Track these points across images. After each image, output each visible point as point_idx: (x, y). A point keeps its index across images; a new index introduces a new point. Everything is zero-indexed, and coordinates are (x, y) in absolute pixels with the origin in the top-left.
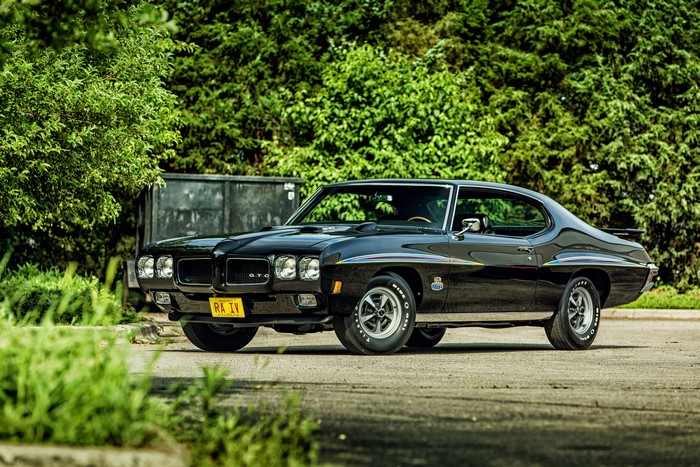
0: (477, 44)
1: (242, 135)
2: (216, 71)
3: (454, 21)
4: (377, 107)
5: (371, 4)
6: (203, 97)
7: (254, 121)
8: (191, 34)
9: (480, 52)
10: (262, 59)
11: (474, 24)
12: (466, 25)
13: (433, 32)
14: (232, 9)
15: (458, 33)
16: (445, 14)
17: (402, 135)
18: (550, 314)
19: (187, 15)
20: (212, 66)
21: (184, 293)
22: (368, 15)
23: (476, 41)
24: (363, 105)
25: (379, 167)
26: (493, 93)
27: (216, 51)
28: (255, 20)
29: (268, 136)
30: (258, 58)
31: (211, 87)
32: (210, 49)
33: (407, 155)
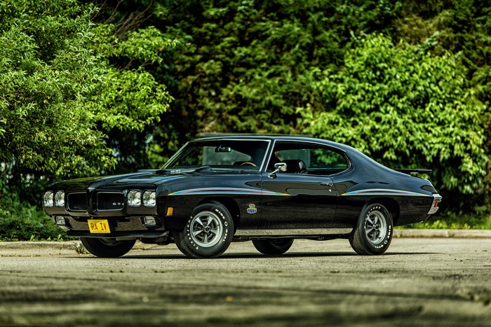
0: (464, 33)
1: (285, 105)
2: (266, 57)
3: (447, 16)
4: (386, 84)
5: (384, 5)
6: (257, 77)
7: (295, 94)
8: (249, 29)
9: (467, 39)
10: (301, 47)
11: (461, 18)
12: (456, 19)
13: (431, 25)
14: (279, 11)
15: (450, 25)
16: (441, 11)
17: (403, 103)
18: (349, 230)
19: (245, 15)
20: (263, 53)
21: (73, 217)
22: (382, 13)
23: (464, 31)
24: (375, 81)
25: (384, 127)
26: (475, 70)
27: (266, 42)
28: (297, 18)
29: (304, 104)
30: (297, 46)
31: (263, 69)
32: (262, 41)
33: (406, 117)
